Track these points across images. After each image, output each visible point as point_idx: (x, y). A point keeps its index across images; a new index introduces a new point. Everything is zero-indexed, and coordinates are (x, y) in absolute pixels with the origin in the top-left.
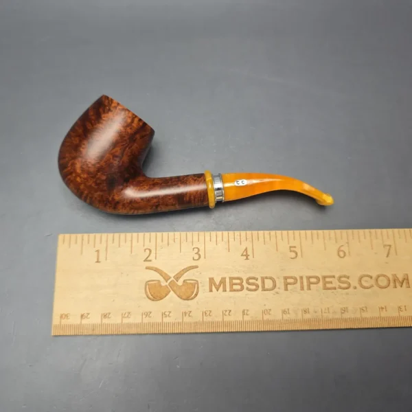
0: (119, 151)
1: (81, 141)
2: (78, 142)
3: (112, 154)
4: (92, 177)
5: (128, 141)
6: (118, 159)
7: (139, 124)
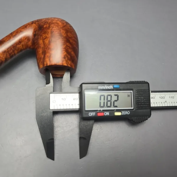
0: (46, 42)
1: (67, 35)
2: (68, 34)
3: (48, 38)
4: (50, 23)
5: (45, 50)
6: (44, 38)
7: (46, 62)
